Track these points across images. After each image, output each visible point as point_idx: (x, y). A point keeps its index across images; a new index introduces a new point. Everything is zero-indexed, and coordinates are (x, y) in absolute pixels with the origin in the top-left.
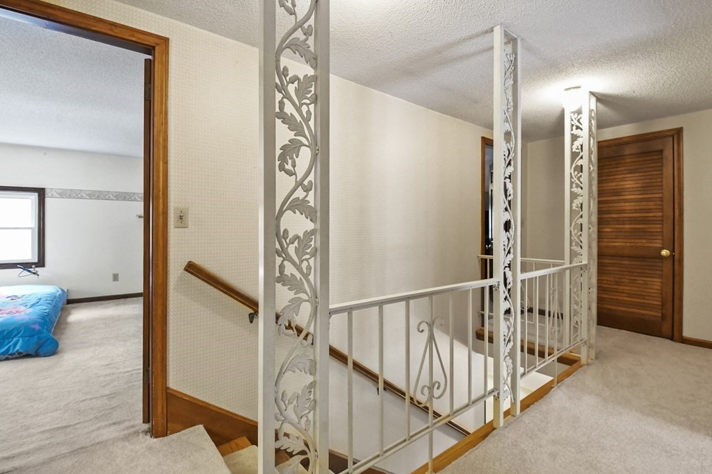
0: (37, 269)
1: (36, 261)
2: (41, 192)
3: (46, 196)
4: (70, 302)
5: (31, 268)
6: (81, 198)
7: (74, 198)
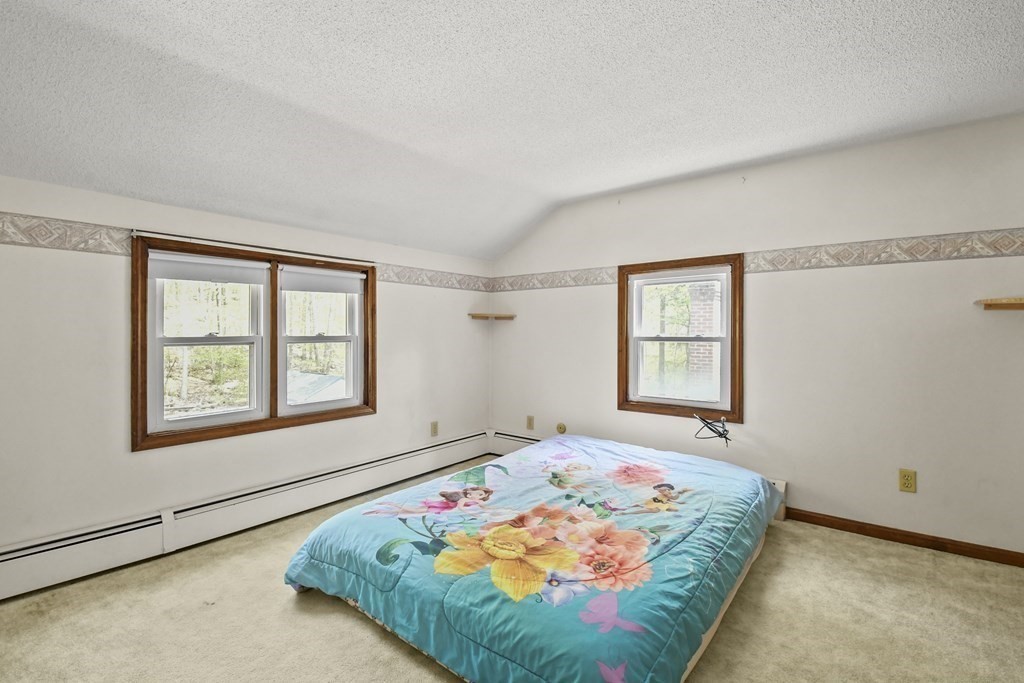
0: (729, 426)
1: (727, 407)
2: (736, 262)
3: (746, 270)
4: (792, 514)
5: (719, 421)
6: (818, 266)
7: (802, 268)
